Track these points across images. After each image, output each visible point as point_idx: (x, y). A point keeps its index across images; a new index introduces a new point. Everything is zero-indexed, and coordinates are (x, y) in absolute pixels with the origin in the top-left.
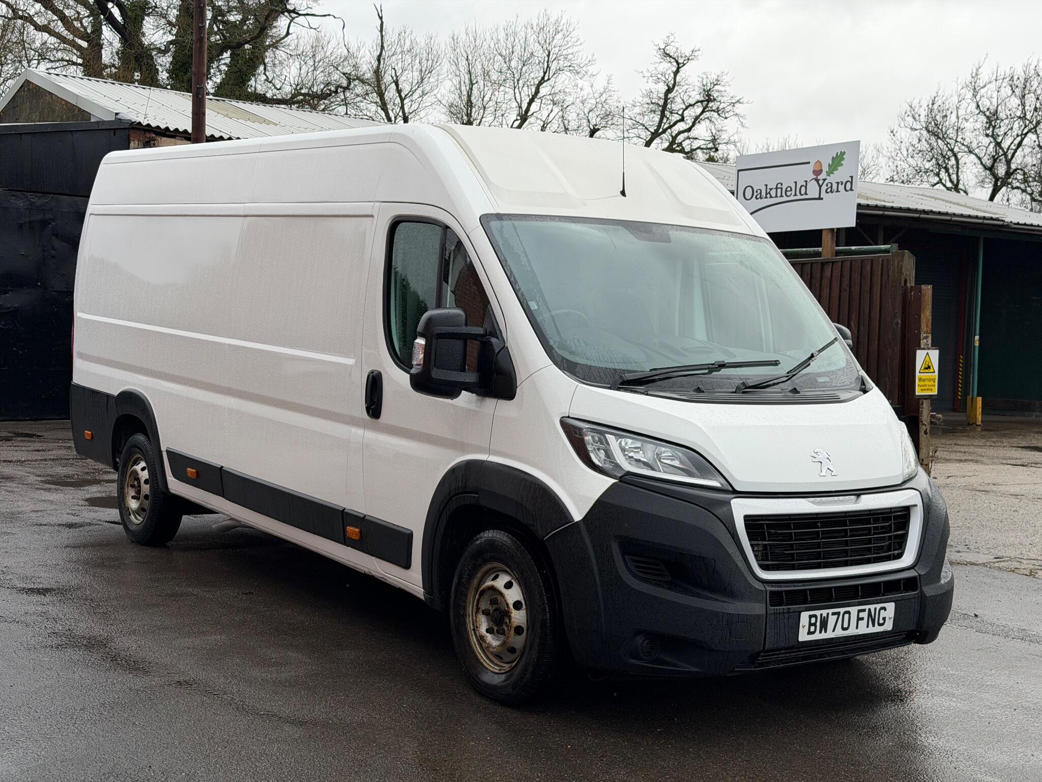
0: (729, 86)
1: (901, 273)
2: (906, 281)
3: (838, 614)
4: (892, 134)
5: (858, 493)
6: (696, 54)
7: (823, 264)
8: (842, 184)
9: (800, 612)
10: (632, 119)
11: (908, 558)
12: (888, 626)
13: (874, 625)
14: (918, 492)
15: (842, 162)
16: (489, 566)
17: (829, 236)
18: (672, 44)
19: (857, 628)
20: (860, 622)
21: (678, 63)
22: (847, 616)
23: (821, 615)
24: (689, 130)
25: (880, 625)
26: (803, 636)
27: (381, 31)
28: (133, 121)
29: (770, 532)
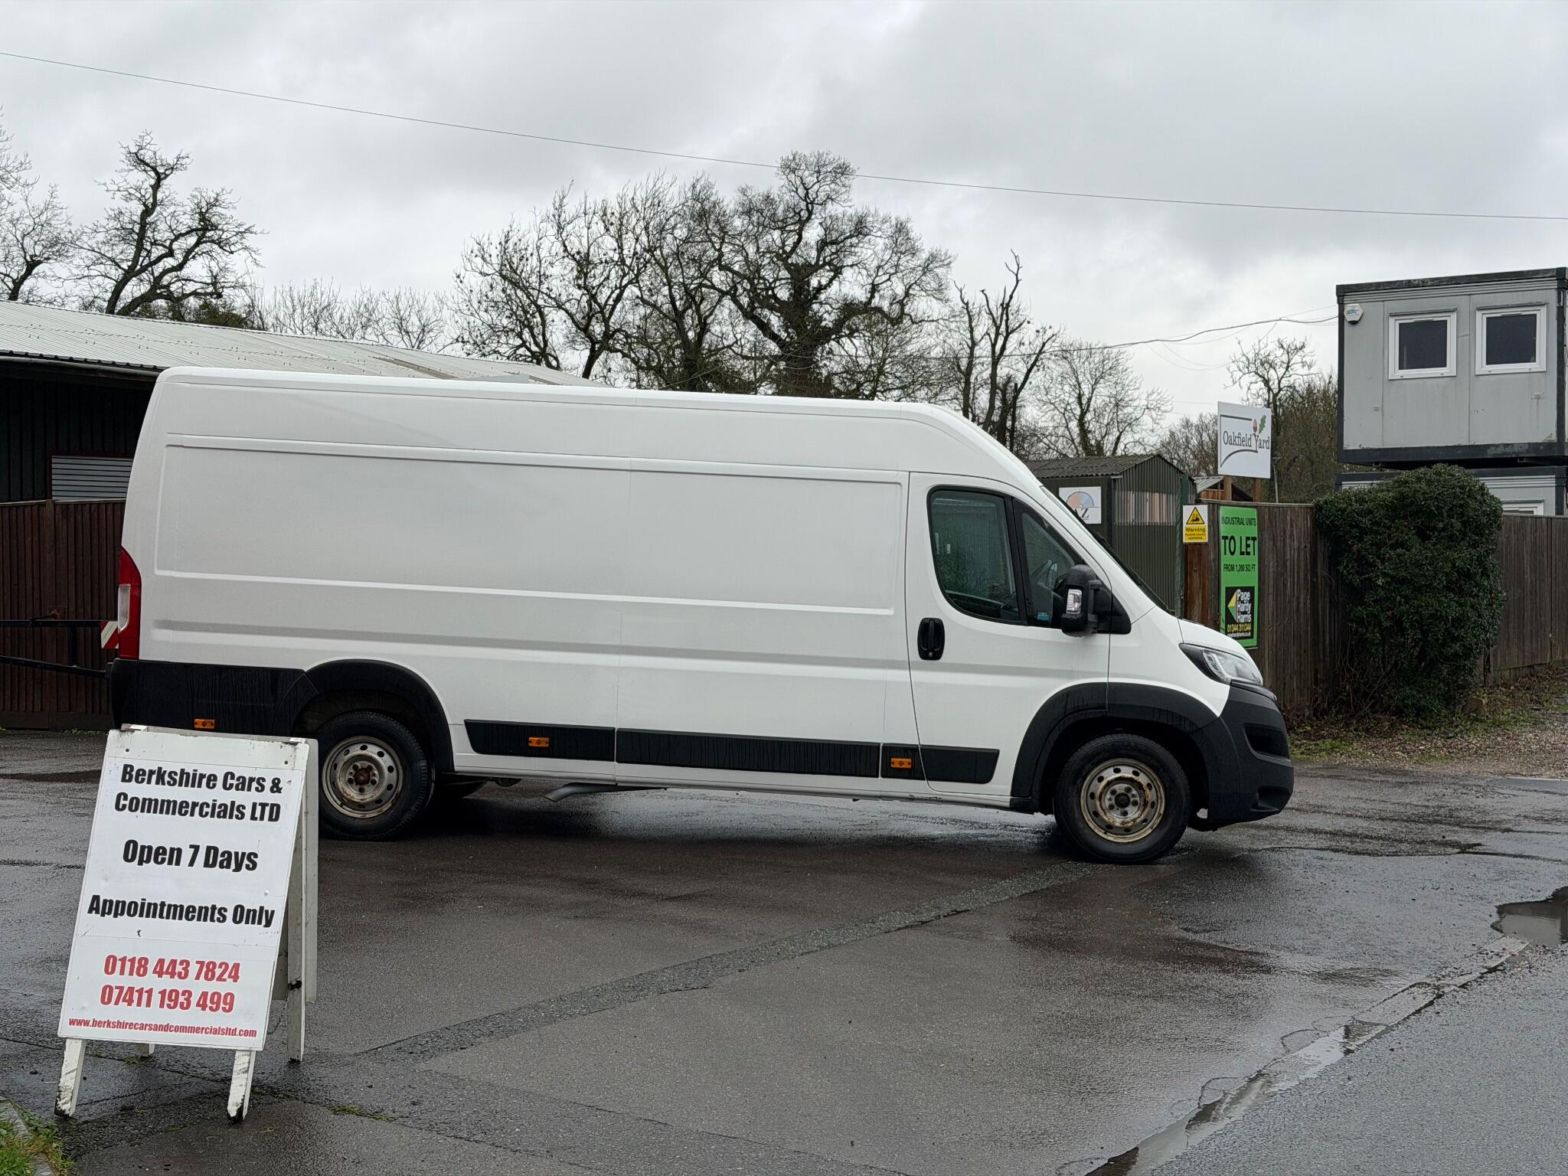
0: (235, 208)
4: (458, 280)
6: (183, 162)
10: (94, 251)
18: (149, 147)
21: (157, 173)
24: (179, 268)
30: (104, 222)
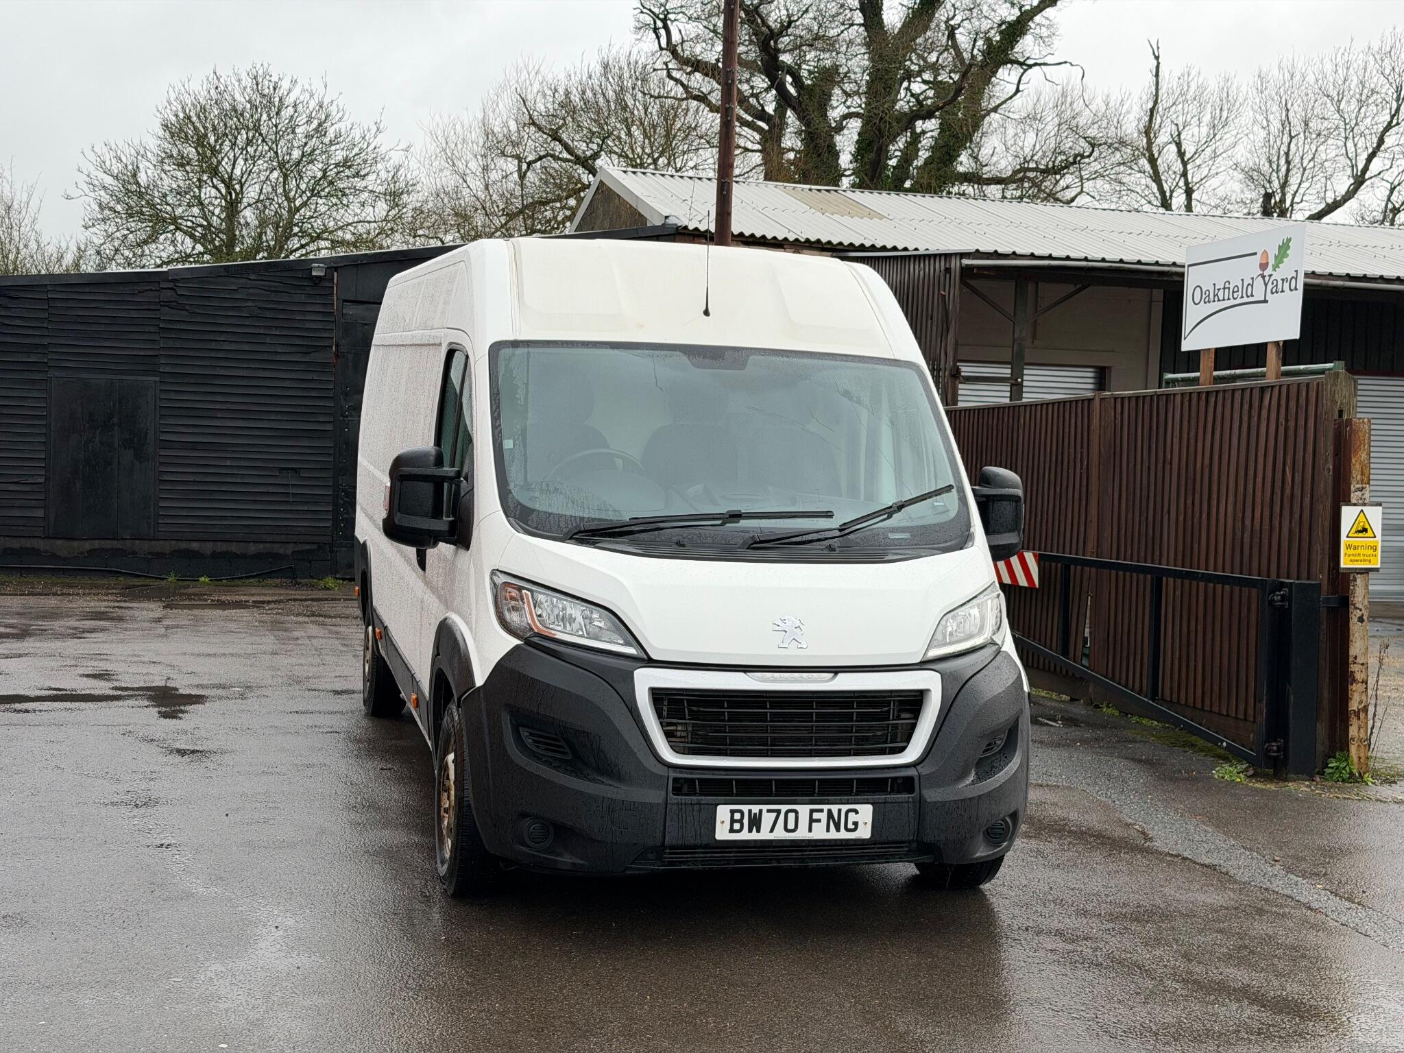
1: (1334, 401)
2: (1342, 412)
3: (778, 812)
5: (836, 670)
9: (716, 805)
11: (912, 753)
12: (864, 833)
13: (838, 830)
14: (939, 675)
17: (1274, 352)
19: (810, 830)
20: (814, 824)
22: (791, 816)
23: (750, 811)
25: (849, 830)
26: (723, 834)
27: (1157, 75)
28: (679, 225)
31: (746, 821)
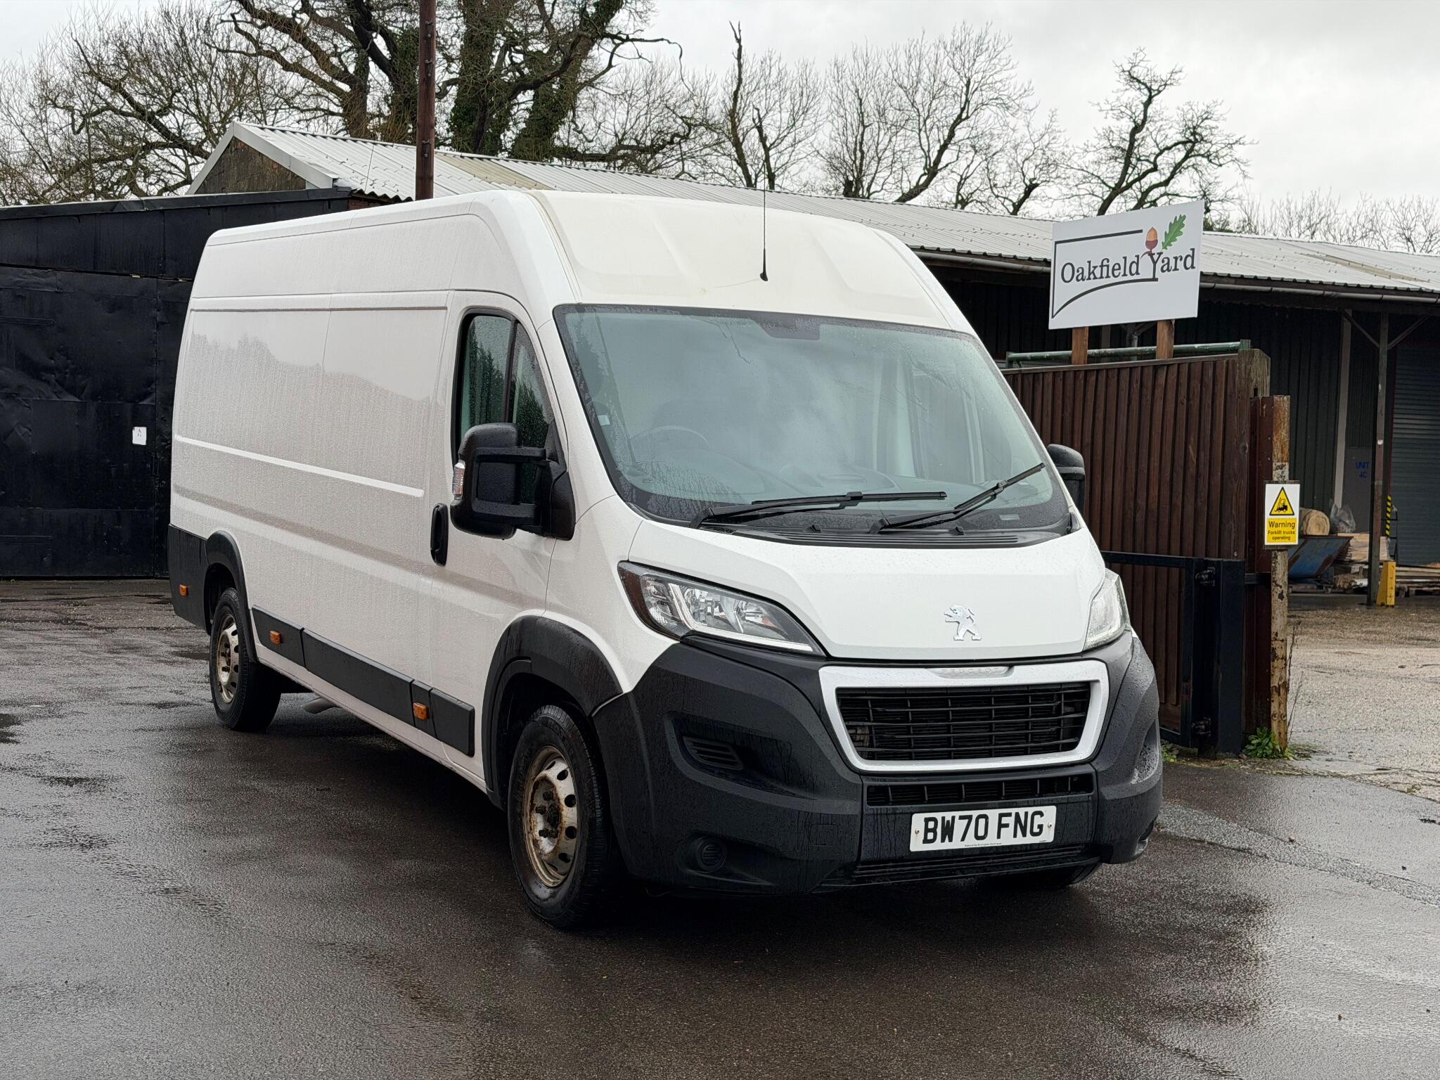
0: (1225, 120)
1: (1249, 380)
2: (1256, 390)
3: (970, 818)
5: (1010, 663)
6: (1176, 76)
7: (1156, 368)
8: (1181, 259)
9: (912, 814)
10: (1083, 170)
11: (1085, 748)
12: (1048, 836)
13: (1024, 835)
14: (1104, 665)
15: (1181, 230)
16: (545, 752)
17: (1166, 331)
18: (1141, 63)
19: (999, 837)
20: (1003, 829)
21: (1150, 89)
23: (943, 818)
24: (1166, 183)
25: (1033, 834)
26: (917, 845)
27: (739, 57)
28: (353, 188)
29: (877, 711)
30: (1095, 142)
31: (939, 830)
